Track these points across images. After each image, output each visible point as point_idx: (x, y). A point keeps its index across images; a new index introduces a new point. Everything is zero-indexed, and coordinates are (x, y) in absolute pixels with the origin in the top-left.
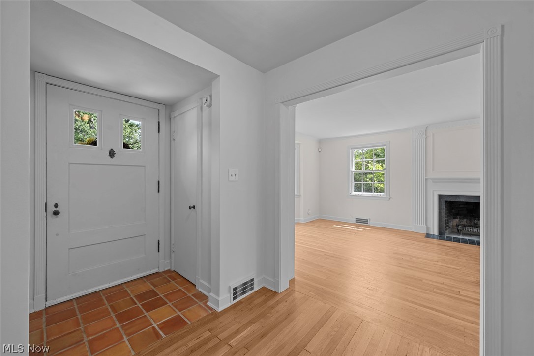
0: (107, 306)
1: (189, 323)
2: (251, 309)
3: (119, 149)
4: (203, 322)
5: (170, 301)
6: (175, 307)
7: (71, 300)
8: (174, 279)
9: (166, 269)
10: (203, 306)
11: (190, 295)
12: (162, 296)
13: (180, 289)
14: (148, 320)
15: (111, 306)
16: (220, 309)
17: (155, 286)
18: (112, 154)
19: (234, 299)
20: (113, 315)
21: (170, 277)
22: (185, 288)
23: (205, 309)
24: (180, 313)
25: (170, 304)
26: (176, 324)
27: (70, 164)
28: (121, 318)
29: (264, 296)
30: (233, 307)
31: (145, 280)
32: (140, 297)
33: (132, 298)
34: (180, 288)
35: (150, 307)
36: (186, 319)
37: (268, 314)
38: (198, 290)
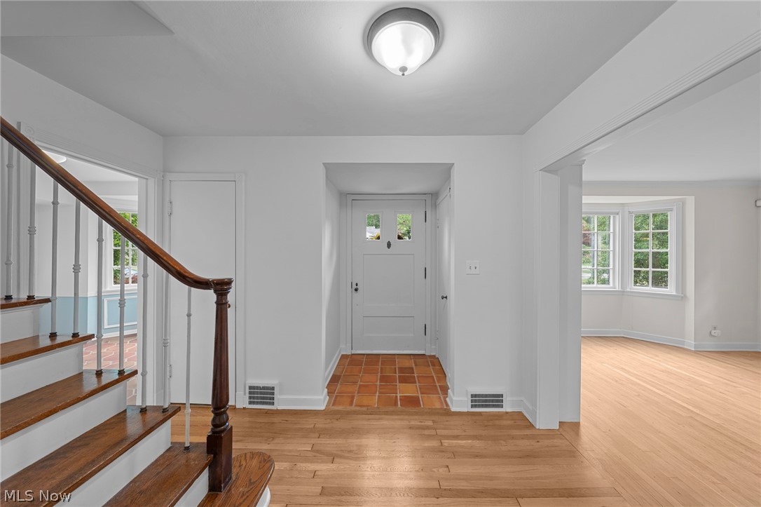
0: (379, 367)
1: (422, 406)
2: (486, 426)
3: (394, 240)
4: (432, 412)
5: (419, 383)
6: (420, 389)
7: (364, 354)
8: (433, 365)
9: (432, 354)
10: (442, 399)
11: (437, 385)
12: (416, 375)
13: (433, 377)
14: (396, 389)
15: (382, 368)
16: (453, 409)
17: (416, 365)
18: (389, 245)
19: (472, 406)
20: (379, 375)
21: (431, 362)
22: (437, 377)
23: (442, 403)
24: (420, 395)
25: (418, 384)
26: (412, 402)
27: (364, 255)
28: (383, 379)
29: (512, 422)
30: (468, 414)
31: (412, 357)
32: (402, 370)
33: (395, 368)
34: (433, 374)
35: (404, 380)
36: (421, 403)
37: (502, 441)
38: (446, 383)
